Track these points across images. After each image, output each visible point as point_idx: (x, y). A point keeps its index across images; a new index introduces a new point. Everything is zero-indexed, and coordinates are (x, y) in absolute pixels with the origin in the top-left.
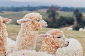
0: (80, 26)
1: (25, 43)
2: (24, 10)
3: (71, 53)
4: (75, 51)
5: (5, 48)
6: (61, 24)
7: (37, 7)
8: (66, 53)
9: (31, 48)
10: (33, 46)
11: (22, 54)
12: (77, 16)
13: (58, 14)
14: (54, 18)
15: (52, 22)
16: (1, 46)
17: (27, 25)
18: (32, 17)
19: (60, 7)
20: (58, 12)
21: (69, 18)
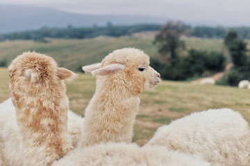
0: (241, 76)
1: (106, 126)
2: (98, 35)
3: (227, 145)
4: (235, 140)
5: (61, 139)
6: (192, 68)
7: (130, 27)
8: (214, 144)
9: (120, 138)
10: (125, 133)
11: (104, 152)
12: (232, 50)
13: (183, 45)
14: (174, 55)
15: (168, 64)
16: (52, 134)
17: (115, 81)
18: (127, 61)
19: (189, 27)
20: (183, 38)
21: (213, 53)
